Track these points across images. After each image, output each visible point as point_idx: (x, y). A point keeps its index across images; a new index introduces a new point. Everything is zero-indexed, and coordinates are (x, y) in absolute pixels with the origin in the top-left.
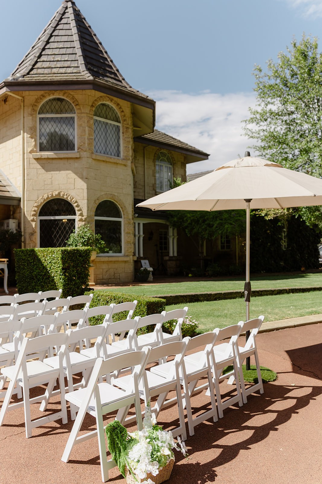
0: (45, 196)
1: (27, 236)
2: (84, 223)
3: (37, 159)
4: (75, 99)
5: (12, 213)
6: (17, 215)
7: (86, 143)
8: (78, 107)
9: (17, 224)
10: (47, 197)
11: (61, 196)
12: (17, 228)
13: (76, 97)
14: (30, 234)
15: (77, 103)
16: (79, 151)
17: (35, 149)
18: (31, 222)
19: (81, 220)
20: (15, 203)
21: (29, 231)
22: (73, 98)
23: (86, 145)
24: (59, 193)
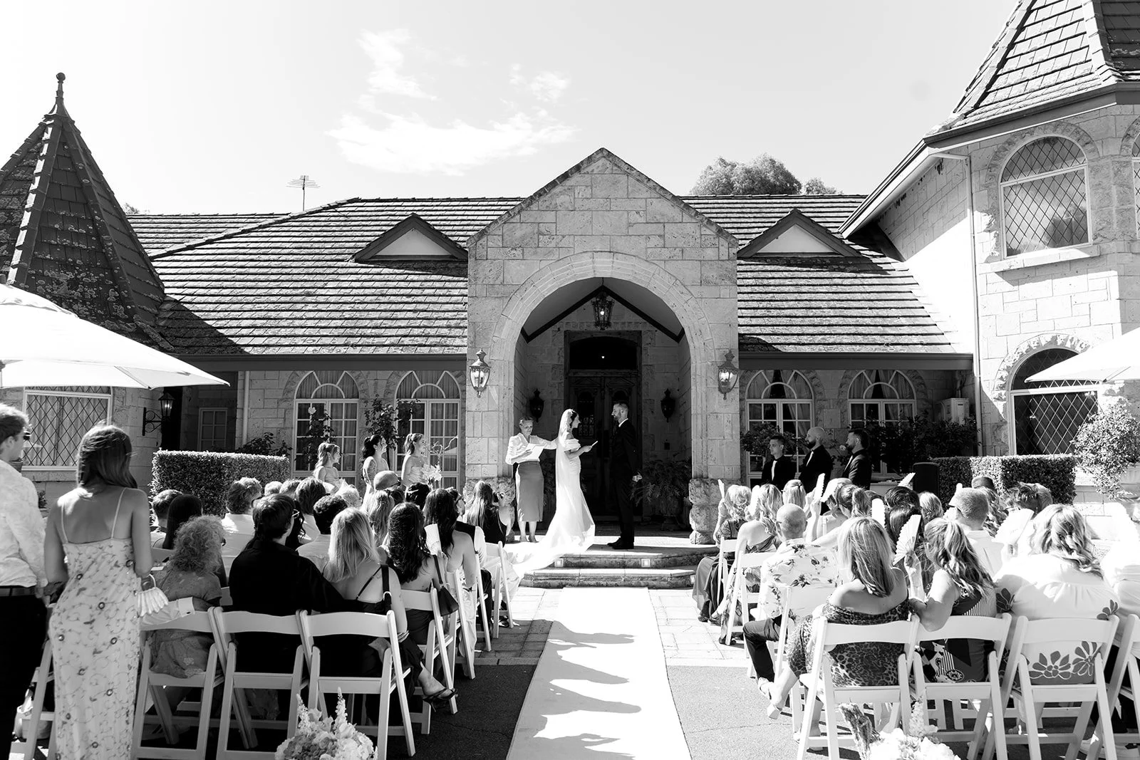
0: (1024, 349)
1: (988, 432)
2: (1117, 399)
3: (1002, 273)
4: (1081, 133)
5: (959, 385)
6: (967, 389)
7: (1115, 221)
8: (1089, 147)
9: (968, 406)
10: (1027, 348)
11: (1059, 344)
12: (968, 415)
13: (1084, 126)
14: (994, 426)
15: (1086, 139)
16: (1096, 241)
17: (997, 254)
18: (995, 403)
19: (1111, 393)
20: (962, 365)
21: (991, 420)
22: (1078, 130)
23: (1115, 226)
24: (1055, 339)
